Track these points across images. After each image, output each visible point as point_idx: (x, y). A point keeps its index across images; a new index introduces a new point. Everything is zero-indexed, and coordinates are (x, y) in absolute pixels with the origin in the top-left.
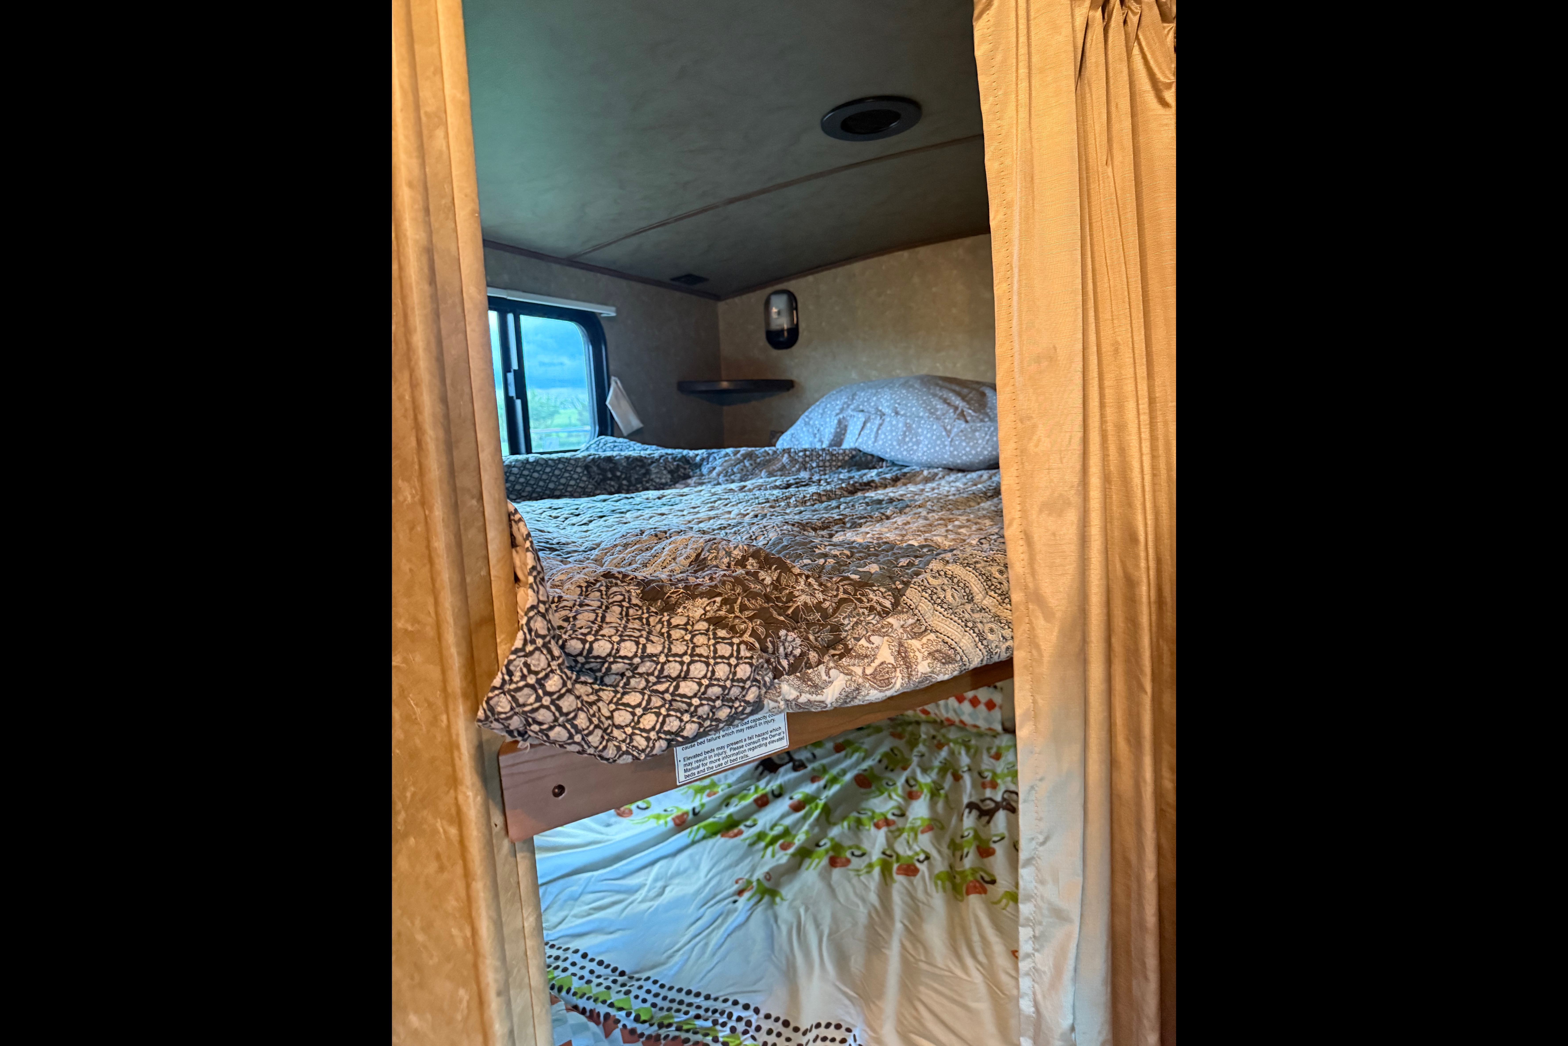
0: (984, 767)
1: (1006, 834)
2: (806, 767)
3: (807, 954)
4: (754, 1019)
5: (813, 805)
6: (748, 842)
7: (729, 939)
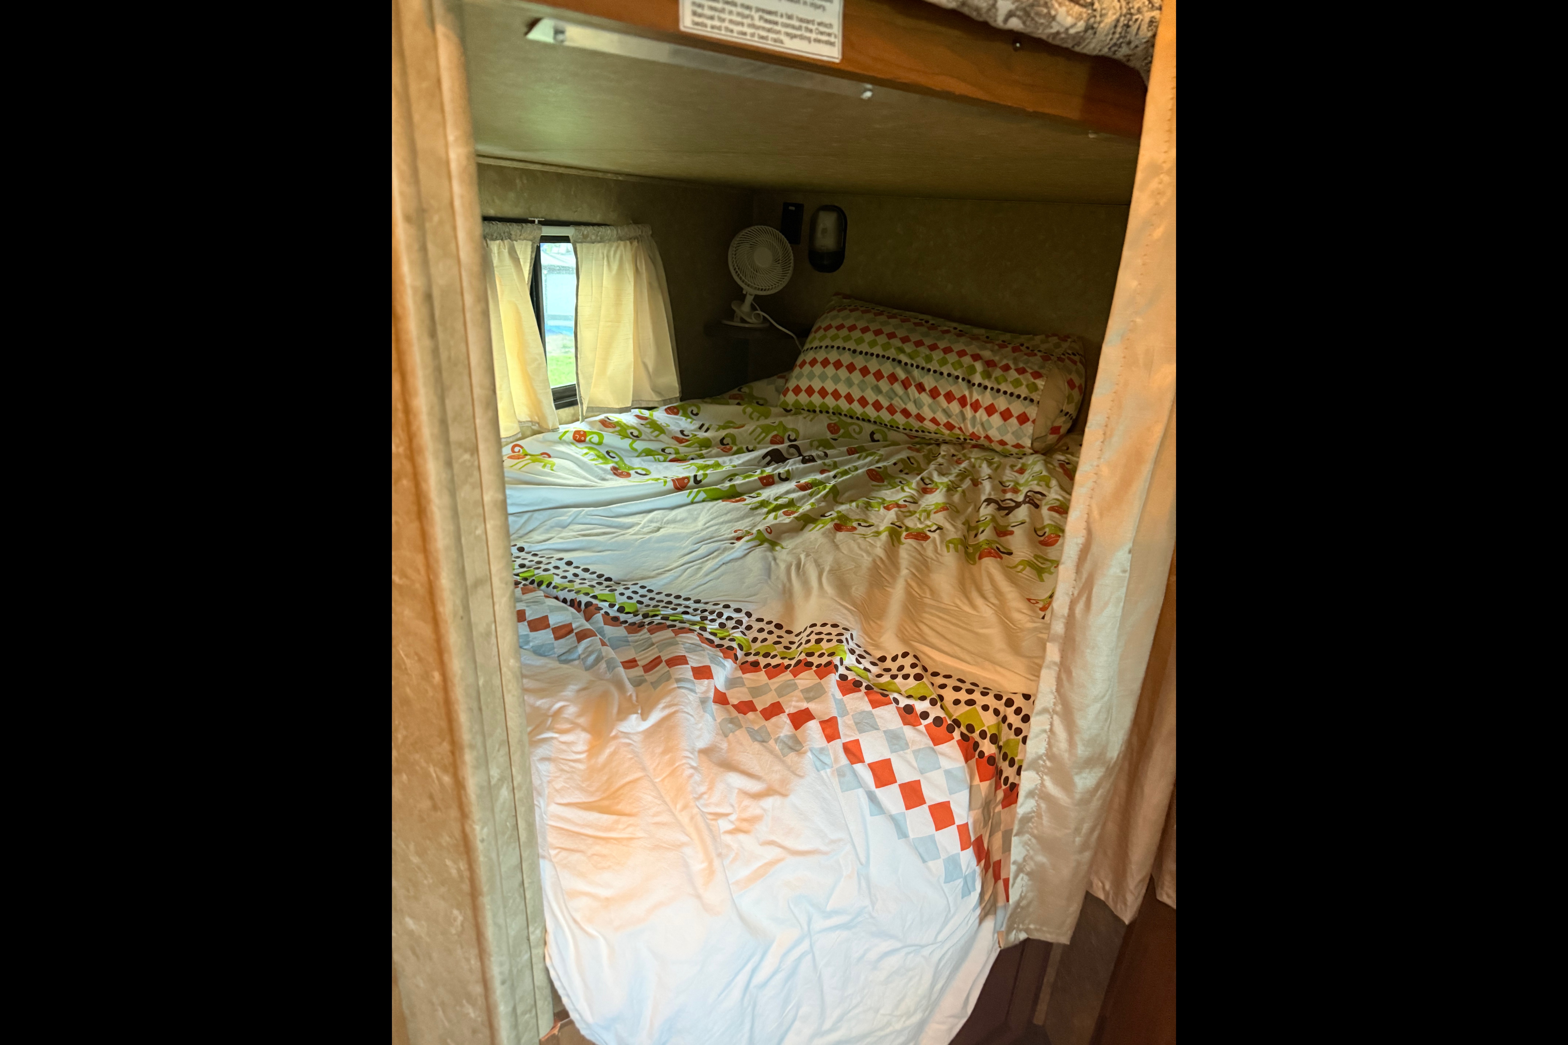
0: (1005, 479)
1: (1027, 520)
2: (815, 461)
3: (805, 583)
4: (745, 620)
5: (821, 487)
6: (749, 506)
7: (724, 566)
